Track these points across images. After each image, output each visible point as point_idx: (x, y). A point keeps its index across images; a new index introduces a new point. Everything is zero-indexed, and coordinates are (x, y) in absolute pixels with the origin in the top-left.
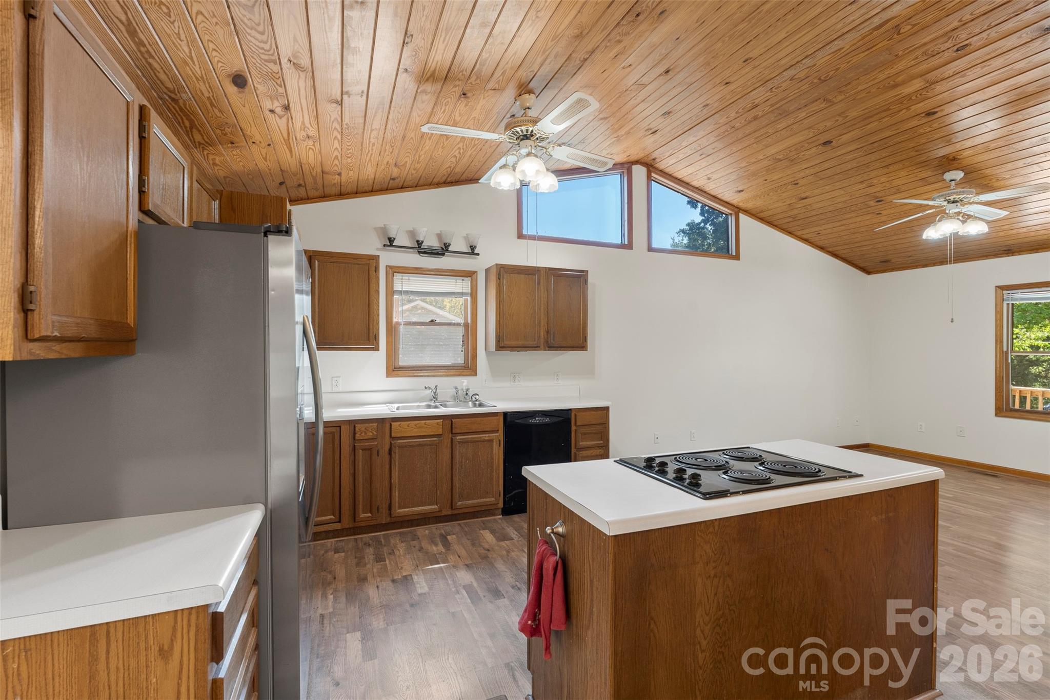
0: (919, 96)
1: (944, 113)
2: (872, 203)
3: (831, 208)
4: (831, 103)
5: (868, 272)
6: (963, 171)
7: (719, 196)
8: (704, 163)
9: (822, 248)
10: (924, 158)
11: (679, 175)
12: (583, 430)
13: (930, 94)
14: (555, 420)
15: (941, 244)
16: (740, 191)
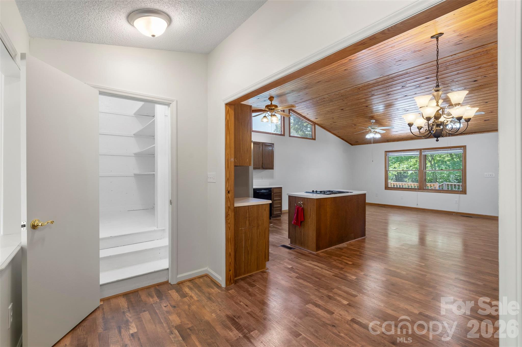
0: (365, 102)
1: (370, 107)
2: (353, 125)
3: (342, 126)
4: (344, 101)
5: (352, 145)
6: (375, 120)
7: (310, 119)
8: (307, 110)
9: (339, 137)
10: (366, 116)
11: (298, 112)
12: (275, 194)
13: (366, 102)
14: (267, 191)
15: (370, 139)
16: (316, 118)
